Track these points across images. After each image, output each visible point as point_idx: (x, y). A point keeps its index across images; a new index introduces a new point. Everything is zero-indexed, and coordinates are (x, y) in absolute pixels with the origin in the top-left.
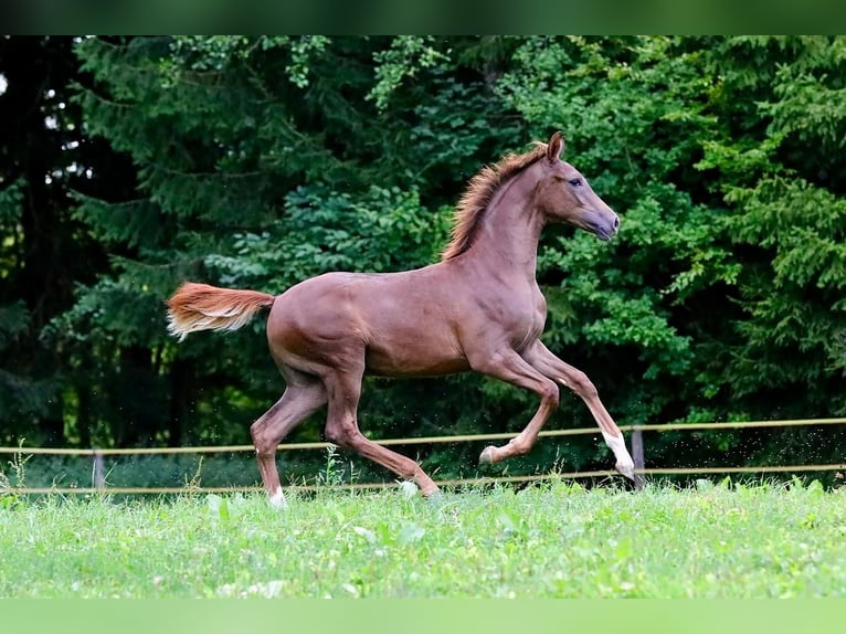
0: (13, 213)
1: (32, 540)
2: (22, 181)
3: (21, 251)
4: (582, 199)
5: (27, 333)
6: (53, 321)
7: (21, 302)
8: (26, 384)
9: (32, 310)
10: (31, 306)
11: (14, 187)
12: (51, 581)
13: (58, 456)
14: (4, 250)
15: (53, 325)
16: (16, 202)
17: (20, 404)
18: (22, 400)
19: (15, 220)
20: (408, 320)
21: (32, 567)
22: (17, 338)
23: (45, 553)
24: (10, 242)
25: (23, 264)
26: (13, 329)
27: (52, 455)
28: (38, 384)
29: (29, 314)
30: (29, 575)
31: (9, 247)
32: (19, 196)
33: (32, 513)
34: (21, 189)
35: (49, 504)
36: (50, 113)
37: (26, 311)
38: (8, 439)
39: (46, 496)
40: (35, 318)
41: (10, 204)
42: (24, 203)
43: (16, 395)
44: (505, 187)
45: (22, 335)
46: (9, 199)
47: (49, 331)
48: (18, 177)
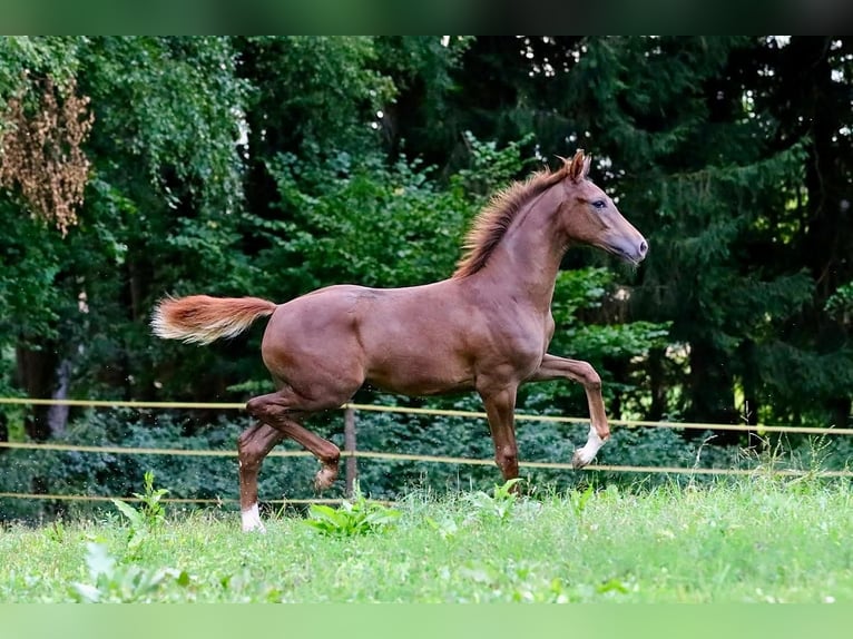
0: (797, 173)
1: (824, 526)
2: (808, 140)
3: (805, 215)
4: (606, 221)
5: (812, 303)
6: (840, 290)
7: (805, 269)
8: (810, 358)
9: (816, 279)
10: (816, 275)
11: (799, 145)
12: (848, 571)
13: (845, 436)
14: (786, 214)
15: (840, 295)
16: (801, 161)
17: (804, 380)
18: (805, 376)
19: (800, 181)
20: (414, 347)
21: (827, 555)
22: (800, 309)
23: (840, 541)
24: (792, 205)
25: (807, 229)
26: (796, 299)
27: (839, 435)
28: (821, 359)
29: (812, 283)
30: (823, 564)
31: (791, 210)
32: (804, 155)
33: (823, 498)
34: (806, 148)
35: (841, 488)
36: (837, 66)
37: (811, 279)
38: (791, 417)
39: (838, 478)
40: (820, 287)
41: (794, 163)
42: (808, 162)
43: (799, 371)
44: (526, 208)
45: (806, 305)
46: (793, 158)
47: (834, 300)
48: (803, 134)
